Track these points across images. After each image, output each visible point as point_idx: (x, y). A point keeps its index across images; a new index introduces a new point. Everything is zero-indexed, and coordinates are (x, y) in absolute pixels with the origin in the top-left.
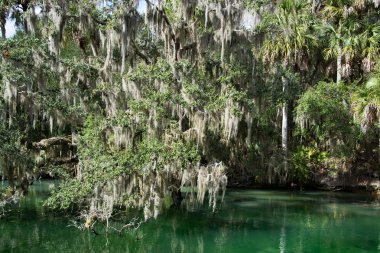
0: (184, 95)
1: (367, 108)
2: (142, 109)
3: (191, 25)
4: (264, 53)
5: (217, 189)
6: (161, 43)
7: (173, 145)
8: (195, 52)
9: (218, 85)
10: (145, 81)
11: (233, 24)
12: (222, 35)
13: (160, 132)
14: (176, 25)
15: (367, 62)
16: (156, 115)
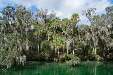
0: (18, 41)
1: (53, 45)
2: (8, 43)
3: (21, 27)
4: (35, 34)
5: (24, 61)
6: (14, 30)
7: (15, 51)
8: (21, 32)
9: (25, 40)
10: (9, 38)
11: (29, 28)
12: (27, 30)
13: (12, 49)
14: (17, 27)
15: (53, 37)
16: (11, 45)
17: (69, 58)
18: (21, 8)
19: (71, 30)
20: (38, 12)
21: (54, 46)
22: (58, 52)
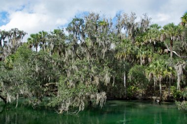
0: (92, 70)
1: (150, 74)
2: (79, 74)
3: (94, 47)
4: (118, 56)
6: (85, 53)
7: (89, 86)
8: (95, 56)
9: (103, 67)
10: (80, 65)
11: (108, 47)
12: (104, 51)
13: (84, 82)
14: (90, 47)
15: (149, 59)
16: (83, 77)
17: (182, 97)
18: (92, 18)
19: (183, 44)
20: (119, 20)
21: (152, 75)
22: (160, 85)
